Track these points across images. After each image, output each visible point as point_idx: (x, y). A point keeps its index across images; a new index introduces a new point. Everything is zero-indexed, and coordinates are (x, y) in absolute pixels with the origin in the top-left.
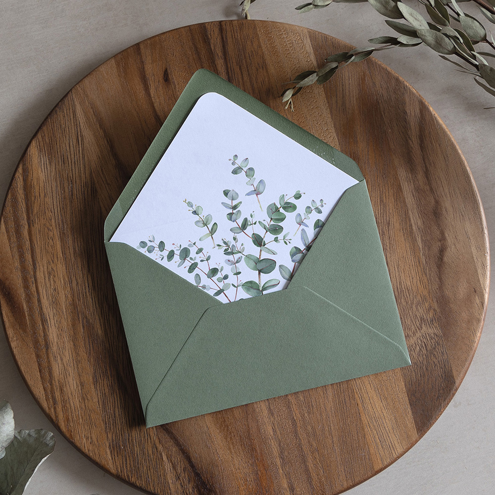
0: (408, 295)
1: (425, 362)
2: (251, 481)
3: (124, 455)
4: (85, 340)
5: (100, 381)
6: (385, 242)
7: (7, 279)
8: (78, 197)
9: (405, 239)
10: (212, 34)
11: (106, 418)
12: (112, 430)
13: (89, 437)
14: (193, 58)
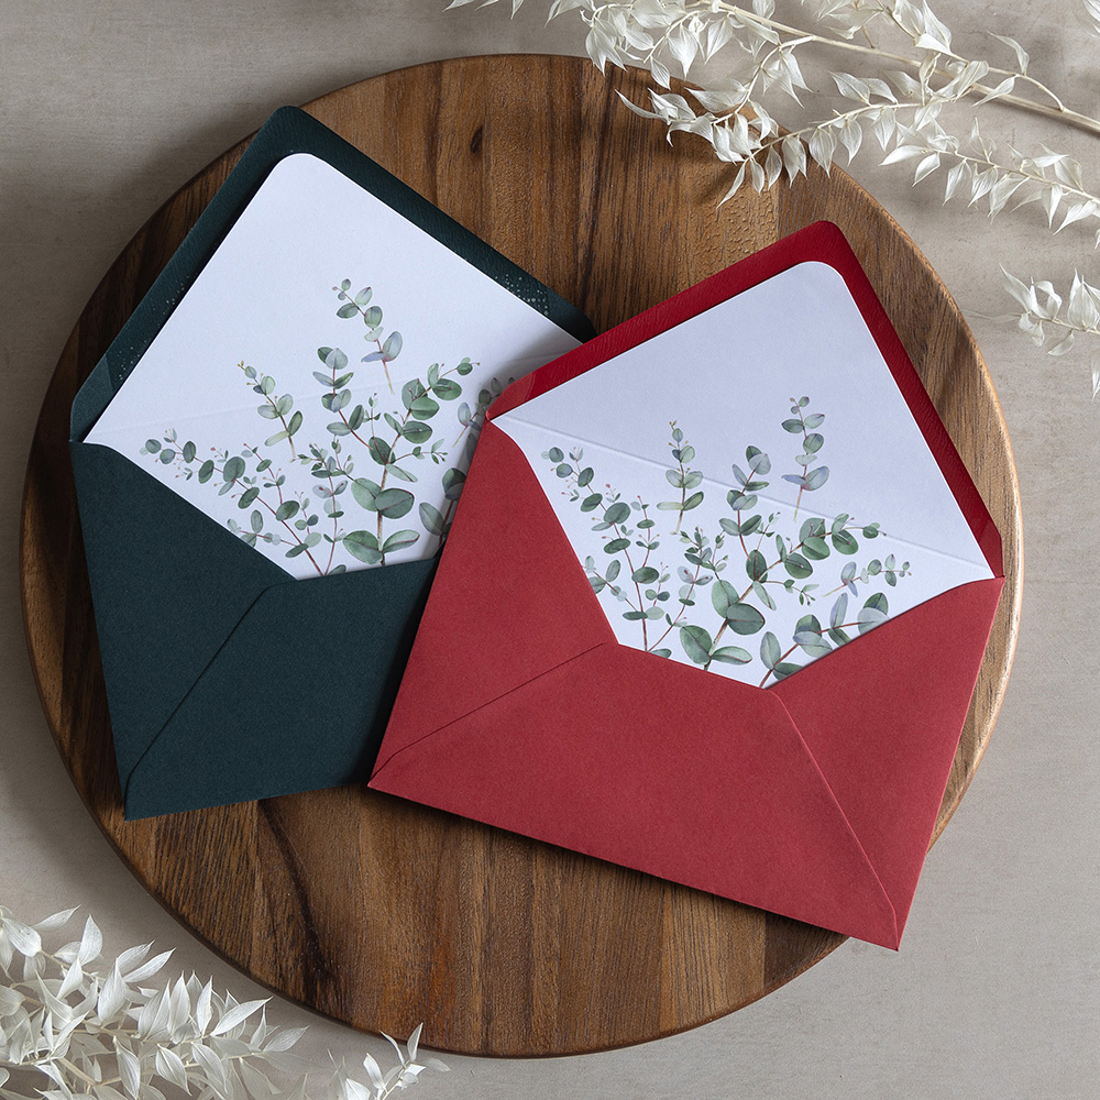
2: (414, 979)
3: (181, 856)
10: (591, 83)
14: (541, 121)
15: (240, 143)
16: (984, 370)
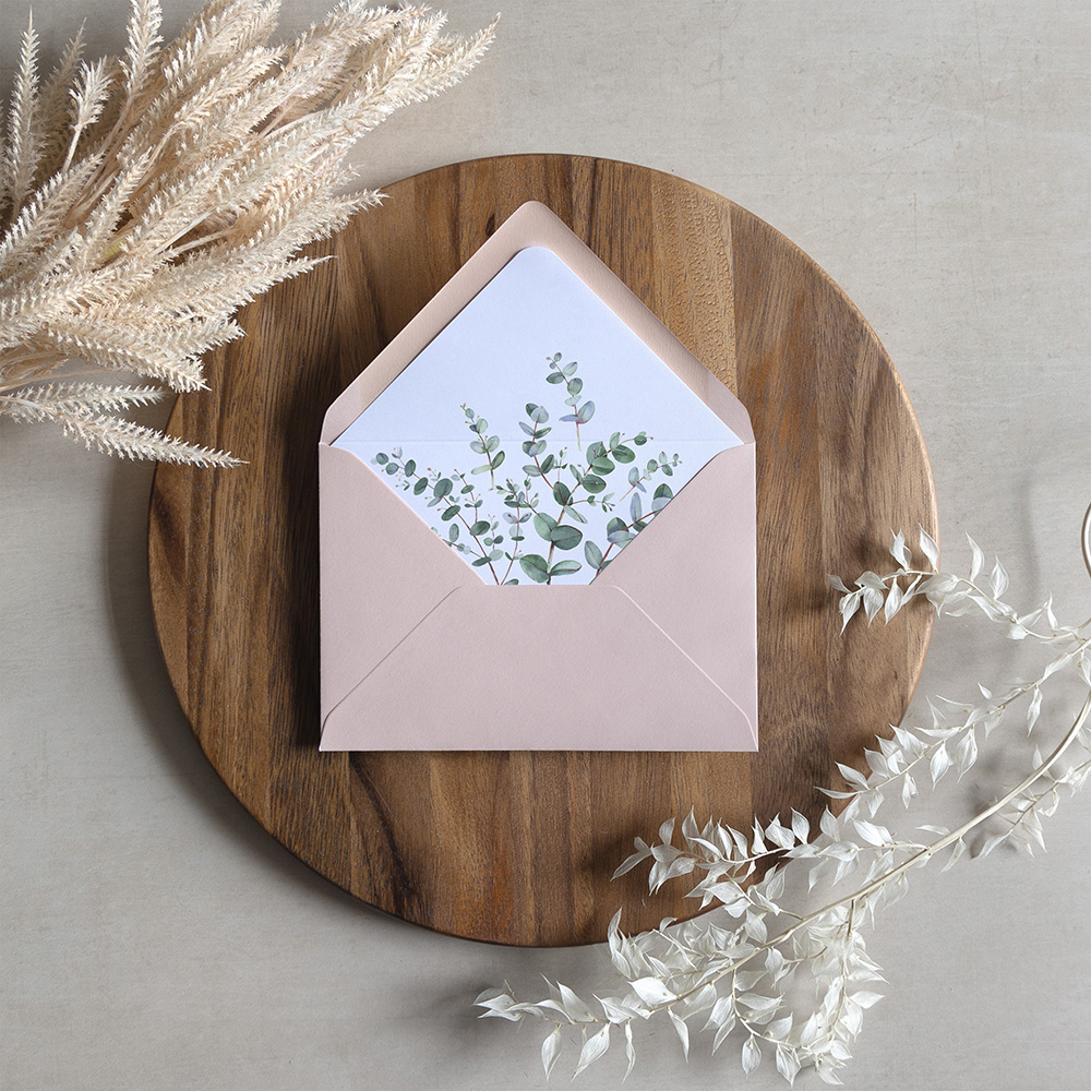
2: (480, 891)
3: (291, 807)
4: (269, 615)
5: (280, 684)
10: (579, 175)
11: (276, 744)
12: (281, 764)
13: (243, 768)
16: (901, 387)
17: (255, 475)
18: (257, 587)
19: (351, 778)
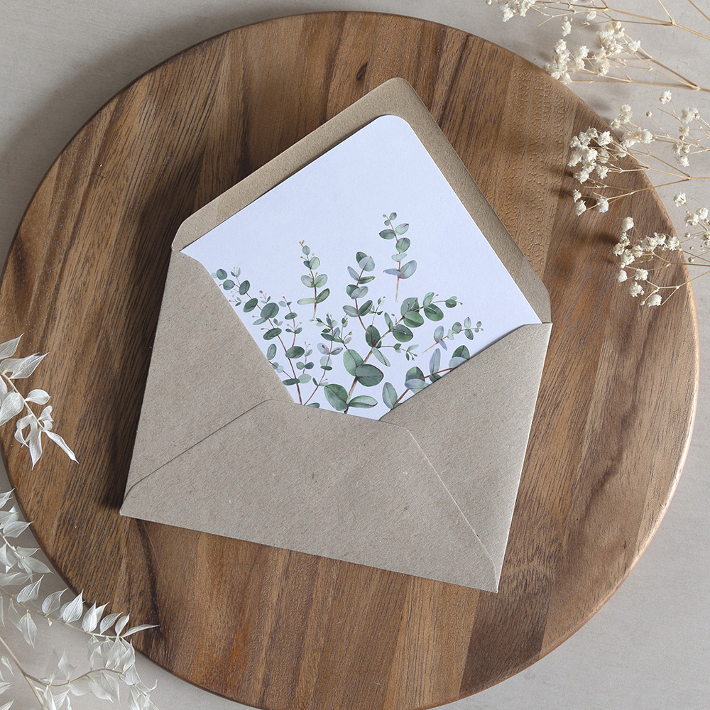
0: (536, 509)
1: (514, 606)
2: (220, 648)
3: (73, 538)
4: (92, 367)
5: (87, 429)
6: (540, 427)
7: (29, 240)
8: (171, 177)
9: (568, 436)
10: (450, 45)
11: (73, 481)
12: (73, 499)
13: (40, 494)
14: (409, 66)
15: (193, 46)
16: (691, 294)
17: (107, 244)
18: (87, 341)
19: (130, 525)
